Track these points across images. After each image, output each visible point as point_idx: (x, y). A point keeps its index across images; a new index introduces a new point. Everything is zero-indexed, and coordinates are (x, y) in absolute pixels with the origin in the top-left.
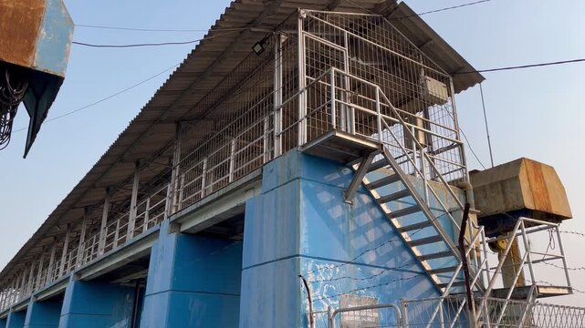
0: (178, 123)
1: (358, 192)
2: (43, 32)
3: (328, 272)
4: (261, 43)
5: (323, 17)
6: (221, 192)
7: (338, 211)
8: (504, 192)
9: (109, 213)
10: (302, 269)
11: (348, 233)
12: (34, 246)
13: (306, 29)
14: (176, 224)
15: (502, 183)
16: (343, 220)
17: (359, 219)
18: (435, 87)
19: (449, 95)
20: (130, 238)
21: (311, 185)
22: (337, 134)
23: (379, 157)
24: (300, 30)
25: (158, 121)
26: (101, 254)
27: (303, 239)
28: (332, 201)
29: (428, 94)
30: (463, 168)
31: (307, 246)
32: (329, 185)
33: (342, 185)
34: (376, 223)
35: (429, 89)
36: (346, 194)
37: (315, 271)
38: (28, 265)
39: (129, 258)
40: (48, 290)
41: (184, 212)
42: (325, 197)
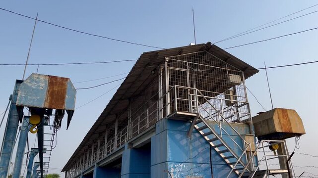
0: (129, 99)
1: (193, 132)
2: (67, 96)
3: (180, 167)
4: (154, 70)
5: (176, 58)
6: (144, 133)
7: (184, 142)
8: (268, 125)
9: (108, 136)
10: (169, 167)
11: (189, 150)
12: (80, 150)
13: (169, 65)
14: (131, 144)
15: (267, 120)
16: (187, 145)
17: (194, 144)
18: (234, 78)
19: (242, 80)
20: (115, 149)
21: (172, 132)
22: (178, 113)
23: (198, 119)
24: (166, 67)
25: (121, 99)
26: (106, 155)
27: (169, 155)
28: (181, 138)
29: (230, 82)
30: (249, 114)
31: (170, 157)
32: (180, 131)
33: (186, 130)
34: (202, 145)
35: (231, 80)
36: (188, 134)
37: (174, 168)
38: (79, 158)
39: (116, 158)
40: (87, 171)
41: (133, 139)
42: (178, 136)
